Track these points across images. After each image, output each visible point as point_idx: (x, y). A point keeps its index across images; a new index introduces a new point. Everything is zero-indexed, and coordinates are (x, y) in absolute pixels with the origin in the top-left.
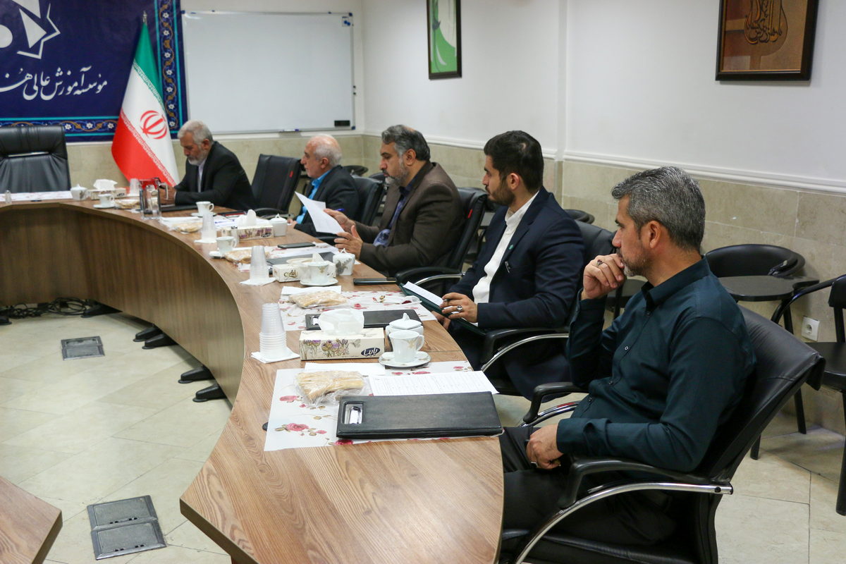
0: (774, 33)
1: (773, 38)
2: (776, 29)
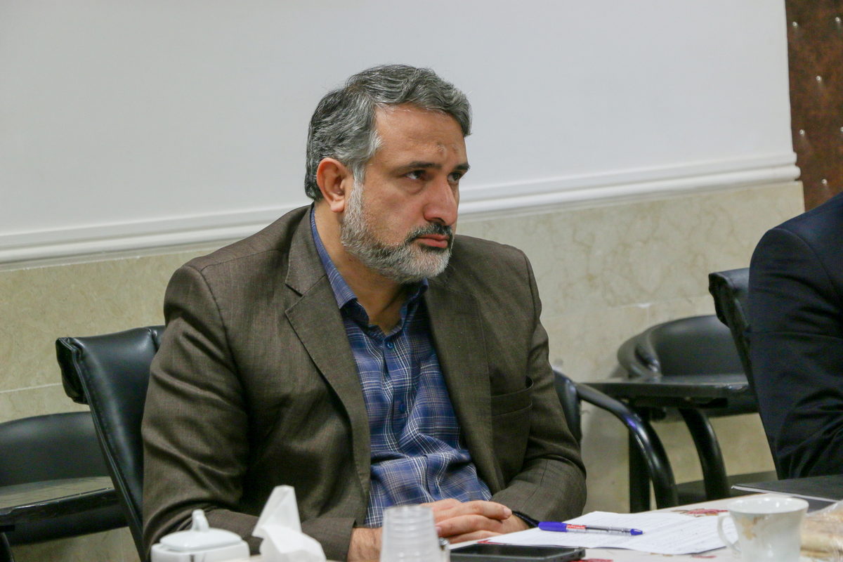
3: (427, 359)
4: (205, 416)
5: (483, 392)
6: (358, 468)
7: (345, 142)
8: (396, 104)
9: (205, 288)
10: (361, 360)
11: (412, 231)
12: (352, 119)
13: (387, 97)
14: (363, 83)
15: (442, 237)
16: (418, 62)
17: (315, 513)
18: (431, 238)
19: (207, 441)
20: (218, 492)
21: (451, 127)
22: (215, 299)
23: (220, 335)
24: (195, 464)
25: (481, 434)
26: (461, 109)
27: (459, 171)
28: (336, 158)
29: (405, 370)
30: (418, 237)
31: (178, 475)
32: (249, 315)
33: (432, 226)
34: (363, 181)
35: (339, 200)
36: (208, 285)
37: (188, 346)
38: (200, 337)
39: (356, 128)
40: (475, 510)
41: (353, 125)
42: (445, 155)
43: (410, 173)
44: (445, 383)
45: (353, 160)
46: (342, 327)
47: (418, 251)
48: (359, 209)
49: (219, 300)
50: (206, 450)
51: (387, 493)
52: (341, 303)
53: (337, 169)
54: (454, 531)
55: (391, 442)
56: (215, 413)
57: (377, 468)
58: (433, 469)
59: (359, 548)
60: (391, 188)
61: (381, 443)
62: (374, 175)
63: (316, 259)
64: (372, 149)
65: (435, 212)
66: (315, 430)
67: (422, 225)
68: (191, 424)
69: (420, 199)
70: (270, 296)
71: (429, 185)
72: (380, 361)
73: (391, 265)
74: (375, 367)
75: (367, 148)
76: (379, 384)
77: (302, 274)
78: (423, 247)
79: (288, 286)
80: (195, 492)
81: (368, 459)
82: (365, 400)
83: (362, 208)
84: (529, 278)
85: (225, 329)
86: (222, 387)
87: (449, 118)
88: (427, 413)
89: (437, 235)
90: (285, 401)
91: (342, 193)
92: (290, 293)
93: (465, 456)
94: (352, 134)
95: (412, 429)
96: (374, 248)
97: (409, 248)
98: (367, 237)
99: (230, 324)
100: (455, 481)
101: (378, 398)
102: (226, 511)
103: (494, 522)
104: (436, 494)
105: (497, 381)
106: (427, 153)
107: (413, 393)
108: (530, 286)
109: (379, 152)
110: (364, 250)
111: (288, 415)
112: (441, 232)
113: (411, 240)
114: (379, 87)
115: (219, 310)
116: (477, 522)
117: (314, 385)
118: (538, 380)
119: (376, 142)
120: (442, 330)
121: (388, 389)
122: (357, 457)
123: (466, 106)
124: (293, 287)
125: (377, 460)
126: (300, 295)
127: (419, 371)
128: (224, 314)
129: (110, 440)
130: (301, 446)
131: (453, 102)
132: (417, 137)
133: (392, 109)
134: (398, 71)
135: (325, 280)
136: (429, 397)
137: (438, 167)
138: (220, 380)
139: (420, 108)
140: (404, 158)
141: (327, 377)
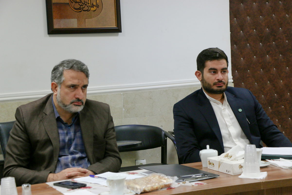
0: (93, 6)
1: (92, 9)
2: (95, 4)
3: (78, 131)
4: (19, 144)
5: (91, 140)
6: (54, 158)
7: (57, 78)
8: (68, 69)
9: (21, 113)
10: (60, 131)
11: (72, 101)
12: (58, 73)
13: (67, 68)
14: (62, 64)
15: (79, 102)
16: (77, 59)
17: (44, 169)
18: (77, 103)
19: (19, 151)
20: (20, 163)
21: (82, 75)
22: (23, 116)
23: (23, 124)
24: (15, 156)
25: (90, 150)
26: (86, 71)
27: (85, 86)
28: (55, 82)
29: (72, 134)
30: (73, 102)
31: (11, 159)
32: (31, 120)
33: (77, 100)
34: (61, 88)
35: (56, 92)
36: (22, 112)
37: (17, 127)
38: (19, 125)
39: (59, 75)
40: (78, 171)
41: (58, 74)
42: (80, 83)
43: (71, 87)
44: (82, 138)
45: (58, 83)
46: (56, 123)
47: (73, 106)
48: (59, 95)
49: (24, 116)
50: (18, 153)
51: (61, 165)
52: (56, 117)
53: (55, 85)
54: (72, 176)
55: (67, 152)
56: (21, 144)
57: (60, 158)
58: (73, 159)
59: (49, 178)
60: (67, 90)
61: (64, 152)
62: (63, 87)
63: (52, 106)
64: (62, 81)
65: (77, 96)
66: (45, 149)
67: (74, 99)
68: (15, 146)
69: (74, 93)
70: (38, 115)
71: (77, 90)
72: (65, 131)
73: (68, 109)
74: (64, 133)
75: (61, 80)
76: (65, 137)
77: (48, 109)
78: (75, 105)
79: (44, 113)
80: (14, 163)
81: (58, 156)
82: (59, 141)
83: (60, 95)
84: (108, 112)
85: (24, 123)
86: (23, 137)
87: (82, 73)
88: (76, 145)
89: (77, 102)
90: (38, 141)
91: (57, 90)
92: (44, 114)
93: (84, 156)
94: (57, 76)
95: (72, 149)
96: (63, 105)
97: (71, 105)
98: (61, 102)
99: (25, 122)
100: (81, 162)
101: (64, 141)
102: (23, 168)
103: (83, 173)
104: (73, 165)
105: (95, 137)
106: (75, 82)
107: (74, 139)
108: (108, 113)
109: (63, 81)
110: (61, 105)
111: (39, 145)
112: (79, 101)
113: (72, 103)
114: (65, 65)
115: (23, 118)
116: (77, 174)
117: (46, 138)
118: (109, 137)
119: (63, 78)
120: (82, 124)
121: (67, 139)
122: (54, 155)
123: (88, 70)
124: (45, 113)
125: (60, 156)
126: (47, 115)
127: (76, 134)
128: (25, 119)
129: (3, 148)
130: (41, 152)
131: (83, 69)
132: (73, 78)
133: (67, 71)
134: (71, 61)
135: (53, 112)
136: (78, 141)
137: (78, 85)
138: (23, 136)
139: (74, 70)
140: (70, 83)
141: (49, 136)
